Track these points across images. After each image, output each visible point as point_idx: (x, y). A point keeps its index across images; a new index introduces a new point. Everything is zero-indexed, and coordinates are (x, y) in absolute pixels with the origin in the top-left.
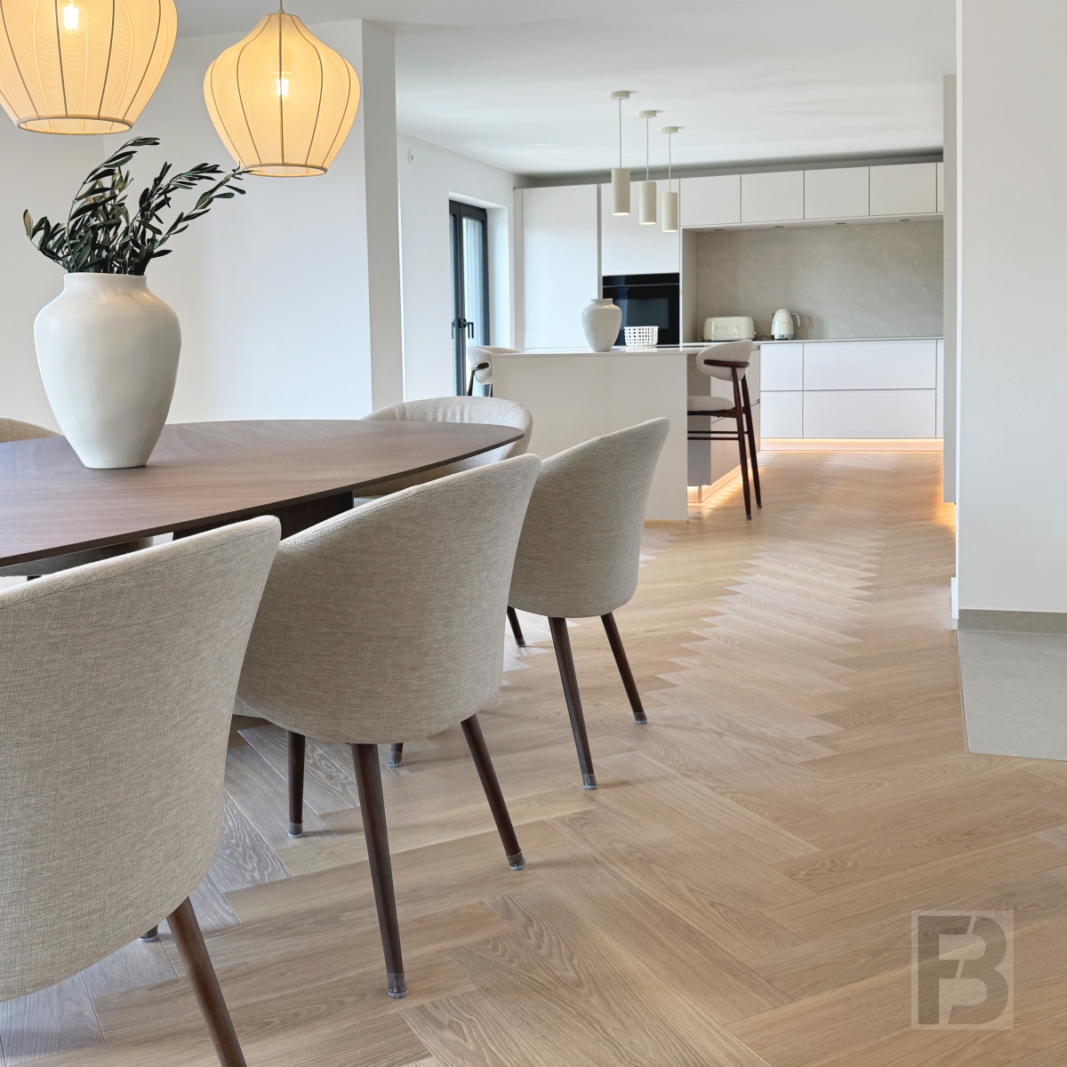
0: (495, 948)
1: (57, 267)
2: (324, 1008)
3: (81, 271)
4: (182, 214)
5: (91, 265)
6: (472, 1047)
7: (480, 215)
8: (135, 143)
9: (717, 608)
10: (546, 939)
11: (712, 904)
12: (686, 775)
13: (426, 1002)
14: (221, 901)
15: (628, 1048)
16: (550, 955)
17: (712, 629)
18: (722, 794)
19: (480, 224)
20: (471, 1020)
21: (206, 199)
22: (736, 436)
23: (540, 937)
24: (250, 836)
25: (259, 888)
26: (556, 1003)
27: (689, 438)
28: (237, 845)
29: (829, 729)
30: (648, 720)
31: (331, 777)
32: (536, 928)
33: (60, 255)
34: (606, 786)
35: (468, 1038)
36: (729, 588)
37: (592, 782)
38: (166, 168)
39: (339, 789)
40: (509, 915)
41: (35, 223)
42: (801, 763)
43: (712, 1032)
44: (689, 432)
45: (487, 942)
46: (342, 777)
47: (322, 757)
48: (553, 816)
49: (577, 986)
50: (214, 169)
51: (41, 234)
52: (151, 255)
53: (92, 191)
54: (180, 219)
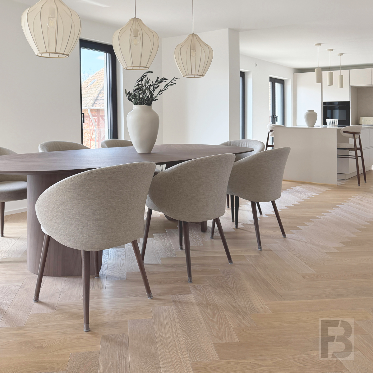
0: (217, 278)
1: (132, 103)
2: (173, 282)
3: (137, 104)
4: (161, 90)
5: (139, 103)
6: (202, 295)
7: (282, 82)
8: (147, 73)
9: (329, 211)
10: (230, 279)
11: (277, 279)
12: (289, 251)
13: (196, 285)
14: (159, 259)
15: (238, 301)
16: (229, 282)
17: (323, 216)
18: (297, 256)
19: (282, 85)
20: (204, 290)
21: (167, 86)
22: (355, 157)
23: (229, 278)
24: (171, 248)
25: (168, 258)
26: (225, 291)
27: (337, 157)
28: (167, 249)
29: (341, 245)
30: (287, 237)
31: (195, 239)
32: (229, 276)
33: (132, 100)
34: (265, 250)
35: (202, 293)
36: (338, 206)
37: (261, 248)
38: (158, 78)
39: (196, 241)
40: (224, 272)
41: (127, 93)
42: (326, 253)
43: (260, 302)
44: (337, 155)
45: (215, 277)
46: (198, 239)
47: (195, 234)
48: (246, 255)
49: (232, 288)
50: (166, 79)
51: (129, 95)
52: (152, 100)
53: (138, 85)
54: (160, 91)
